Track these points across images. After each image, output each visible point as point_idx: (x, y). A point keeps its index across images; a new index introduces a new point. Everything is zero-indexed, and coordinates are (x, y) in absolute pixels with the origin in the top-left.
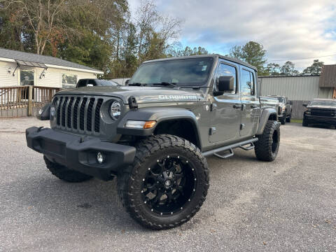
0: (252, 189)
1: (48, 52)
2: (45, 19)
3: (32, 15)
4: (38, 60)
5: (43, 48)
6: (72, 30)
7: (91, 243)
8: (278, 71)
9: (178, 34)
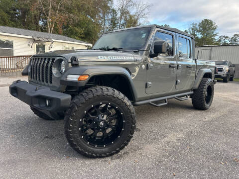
0: (181, 131)
1: (56, 31)
2: (53, 8)
3: (45, 6)
4: (48, 37)
5: (52, 29)
6: (71, 15)
7: (42, 164)
8: (227, 41)
9: (147, 16)
